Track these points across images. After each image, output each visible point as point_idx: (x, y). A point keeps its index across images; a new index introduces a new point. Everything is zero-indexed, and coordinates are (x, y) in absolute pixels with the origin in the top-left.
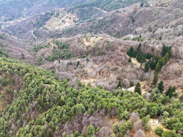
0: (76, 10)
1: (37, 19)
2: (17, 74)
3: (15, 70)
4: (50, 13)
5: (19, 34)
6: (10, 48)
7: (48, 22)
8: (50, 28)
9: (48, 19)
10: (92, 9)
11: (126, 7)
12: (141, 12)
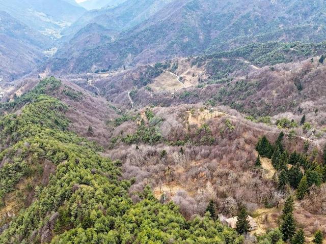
0: (207, 62)
1: (141, 73)
2: (50, 159)
3: (49, 153)
4: (163, 64)
5: (109, 95)
6: (75, 116)
7: (157, 79)
8: (158, 88)
9: (158, 74)
10: (233, 62)
11: (295, 61)
12: (318, 73)
